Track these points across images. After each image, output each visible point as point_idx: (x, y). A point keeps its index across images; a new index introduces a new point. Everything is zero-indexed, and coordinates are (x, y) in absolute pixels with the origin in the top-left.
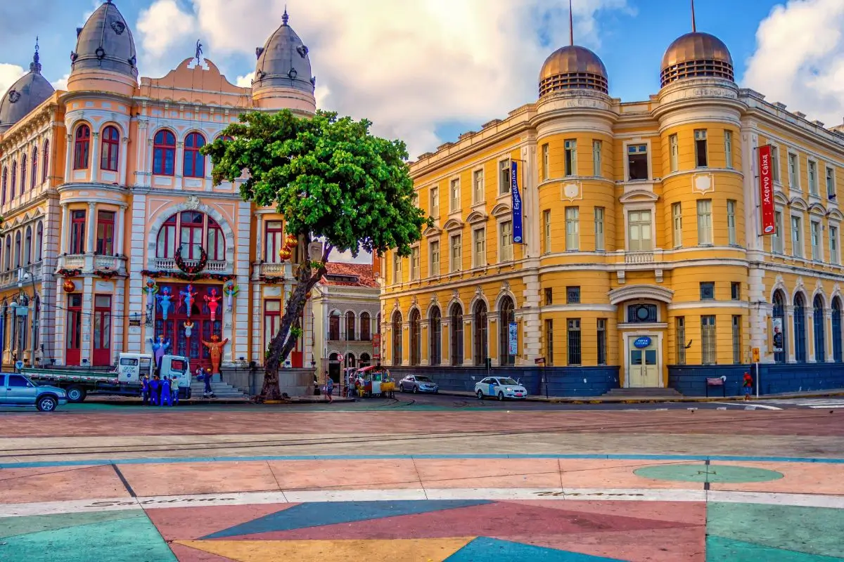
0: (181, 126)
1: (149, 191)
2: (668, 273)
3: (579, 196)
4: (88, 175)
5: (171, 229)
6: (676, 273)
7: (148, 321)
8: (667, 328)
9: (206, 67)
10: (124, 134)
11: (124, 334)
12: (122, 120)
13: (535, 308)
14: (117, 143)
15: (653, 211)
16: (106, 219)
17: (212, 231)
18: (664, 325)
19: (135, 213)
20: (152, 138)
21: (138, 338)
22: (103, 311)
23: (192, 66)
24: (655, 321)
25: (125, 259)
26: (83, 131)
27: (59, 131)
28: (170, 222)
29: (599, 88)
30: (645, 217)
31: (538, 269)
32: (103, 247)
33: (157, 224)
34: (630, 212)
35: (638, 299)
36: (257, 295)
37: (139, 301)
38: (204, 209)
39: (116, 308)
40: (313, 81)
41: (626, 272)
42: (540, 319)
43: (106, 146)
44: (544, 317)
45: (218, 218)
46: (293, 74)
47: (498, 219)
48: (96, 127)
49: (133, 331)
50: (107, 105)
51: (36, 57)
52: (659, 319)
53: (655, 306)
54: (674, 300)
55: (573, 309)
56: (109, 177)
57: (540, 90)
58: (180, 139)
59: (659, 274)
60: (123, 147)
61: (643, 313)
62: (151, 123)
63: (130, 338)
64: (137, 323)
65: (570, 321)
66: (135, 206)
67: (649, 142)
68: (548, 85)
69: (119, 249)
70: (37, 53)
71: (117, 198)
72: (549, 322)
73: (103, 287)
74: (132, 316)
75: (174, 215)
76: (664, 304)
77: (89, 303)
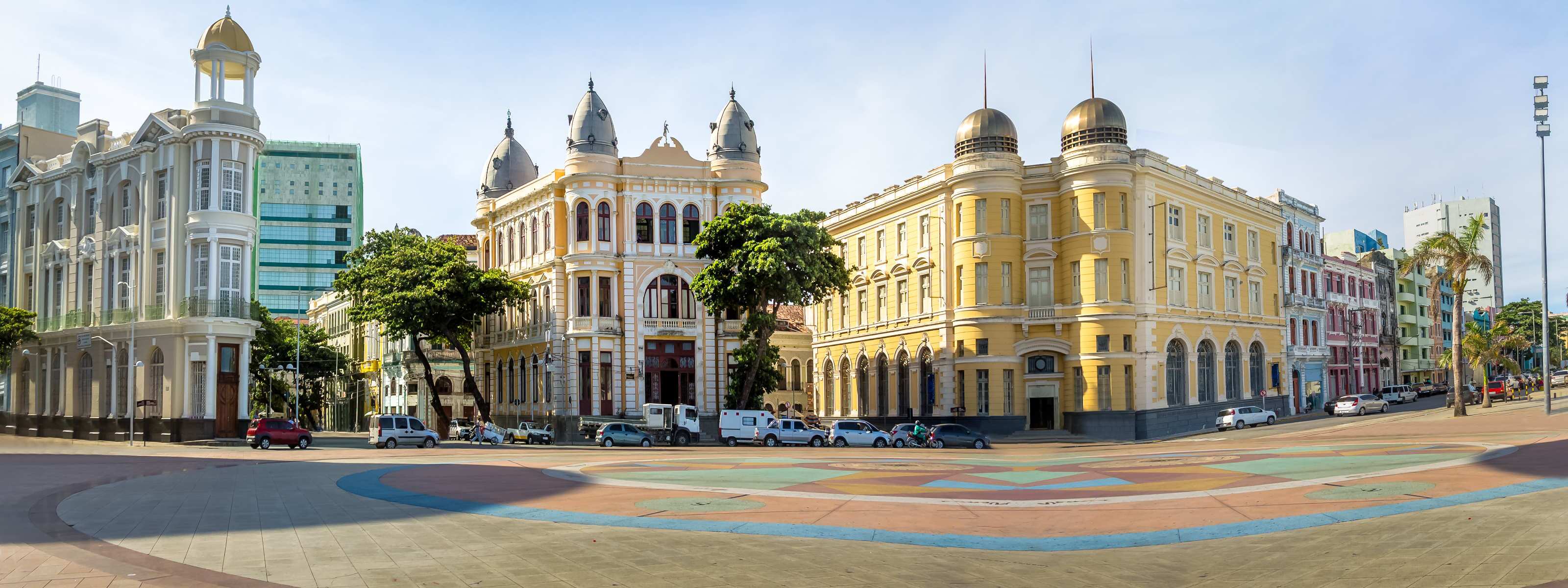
0: (657, 199)
1: (635, 258)
2: (1067, 327)
3: (988, 253)
4: (590, 246)
5: (654, 291)
6: (1074, 326)
7: (640, 375)
8: (1063, 379)
9: (672, 145)
10: (613, 207)
11: (623, 387)
12: (611, 196)
13: (949, 360)
14: (608, 216)
15: (1052, 268)
16: (605, 283)
17: (685, 292)
18: (1060, 375)
19: (626, 279)
20: (634, 210)
21: (633, 391)
22: (606, 367)
23: (661, 144)
24: (1052, 371)
25: (621, 319)
26: (583, 207)
27: (561, 207)
28: (652, 286)
29: (1011, 151)
30: (1044, 273)
32: (604, 311)
33: (643, 288)
34: (1031, 269)
35: (1037, 351)
36: (721, 350)
37: (635, 358)
38: (678, 272)
39: (616, 363)
40: (758, 151)
41: (1031, 325)
42: (954, 369)
43: (601, 218)
44: (957, 368)
45: (689, 280)
46: (743, 147)
48: (593, 205)
49: (630, 383)
50: (600, 185)
52: (1056, 369)
53: (1053, 357)
54: (1072, 353)
55: (982, 361)
56: (604, 246)
57: (956, 152)
58: (657, 210)
59: (1059, 328)
60: (613, 219)
61: (1041, 364)
62: (634, 197)
63: (628, 391)
64: (631, 376)
65: (979, 372)
66: (625, 271)
67: (1049, 202)
68: (963, 148)
69: (615, 310)
70: (509, 119)
71: (611, 265)
72: (961, 373)
73: (606, 344)
74: (628, 370)
75: (656, 279)
76: (1062, 355)
77: (596, 359)
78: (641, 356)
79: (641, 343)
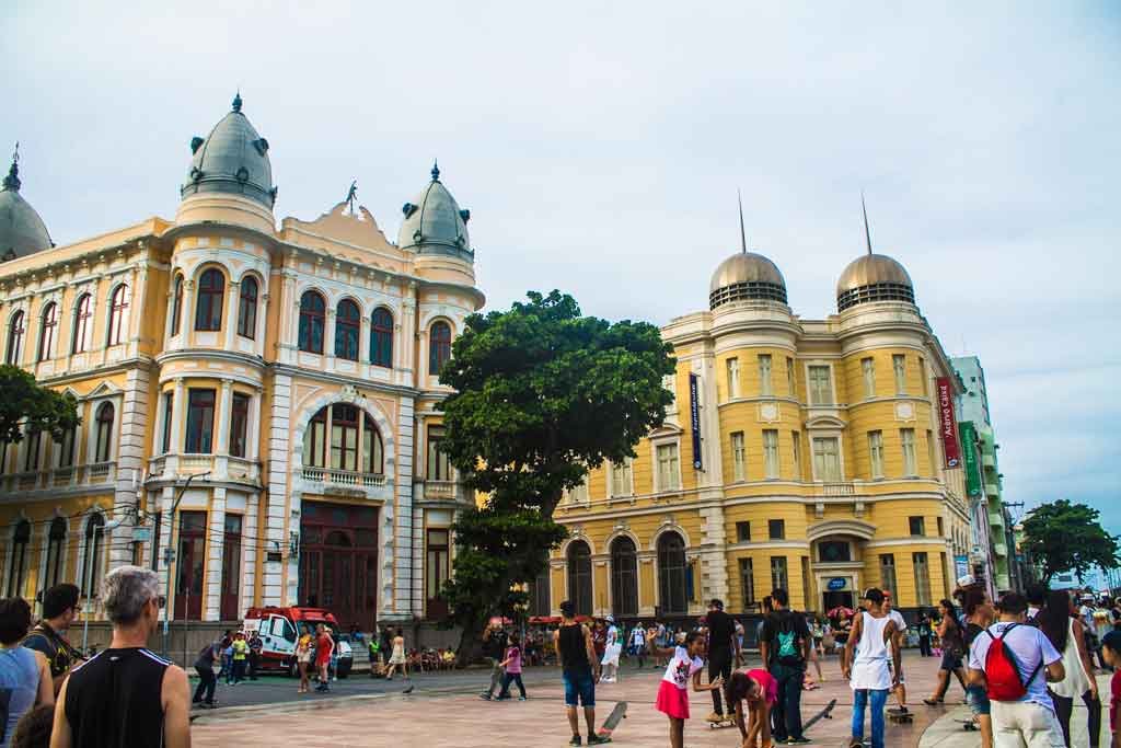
0: (335, 290)
1: (297, 374)
2: (869, 505)
3: (777, 418)
4: (221, 340)
5: (320, 427)
6: (877, 506)
7: (293, 555)
8: (861, 569)
9: (361, 216)
10: (265, 288)
11: (259, 574)
12: (262, 270)
13: (720, 546)
14: (255, 301)
15: (840, 440)
16: (240, 404)
17: (369, 433)
18: (860, 565)
19: (277, 401)
20: (299, 300)
21: (277, 580)
22: (232, 540)
23: (346, 211)
24: (847, 559)
25: (262, 463)
28: (319, 417)
29: (779, 300)
31: (722, 501)
32: (237, 448)
33: (304, 420)
34: (816, 440)
35: (830, 535)
36: (420, 524)
37: (284, 525)
38: (362, 403)
39: (249, 533)
41: (826, 505)
43: (244, 301)
44: (737, 556)
45: (378, 416)
46: (460, 243)
47: (654, 441)
48: (234, 275)
49: (276, 567)
50: (249, 247)
51: (14, 170)
52: (852, 557)
53: (847, 545)
54: (876, 538)
55: (778, 548)
56: (246, 346)
58: (332, 305)
59: (860, 507)
60: (262, 307)
61: (832, 551)
62: (300, 279)
63: (269, 579)
64: (275, 557)
65: (773, 559)
66: (278, 390)
69: (252, 452)
71: (254, 377)
72: (746, 563)
73: (236, 505)
74: (271, 546)
75: (326, 408)
76: (859, 541)
77: (217, 525)
78: (295, 526)
79: (296, 505)
